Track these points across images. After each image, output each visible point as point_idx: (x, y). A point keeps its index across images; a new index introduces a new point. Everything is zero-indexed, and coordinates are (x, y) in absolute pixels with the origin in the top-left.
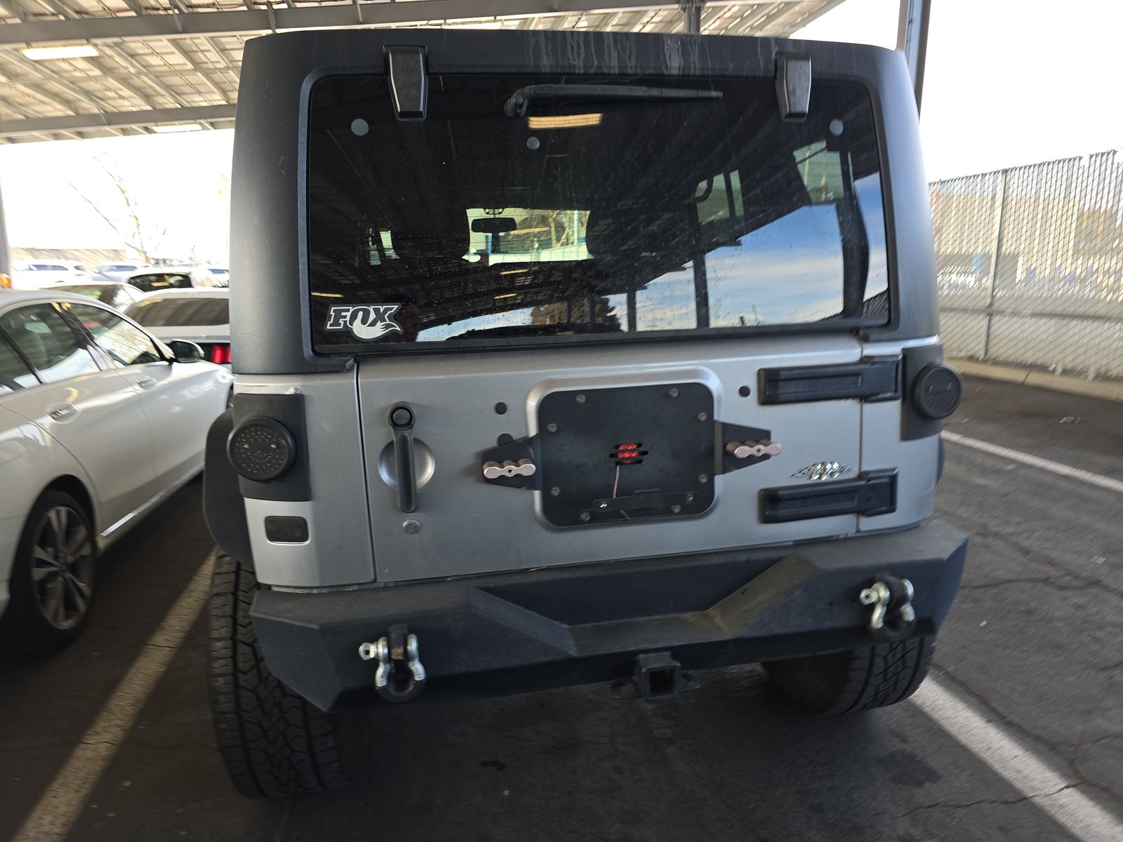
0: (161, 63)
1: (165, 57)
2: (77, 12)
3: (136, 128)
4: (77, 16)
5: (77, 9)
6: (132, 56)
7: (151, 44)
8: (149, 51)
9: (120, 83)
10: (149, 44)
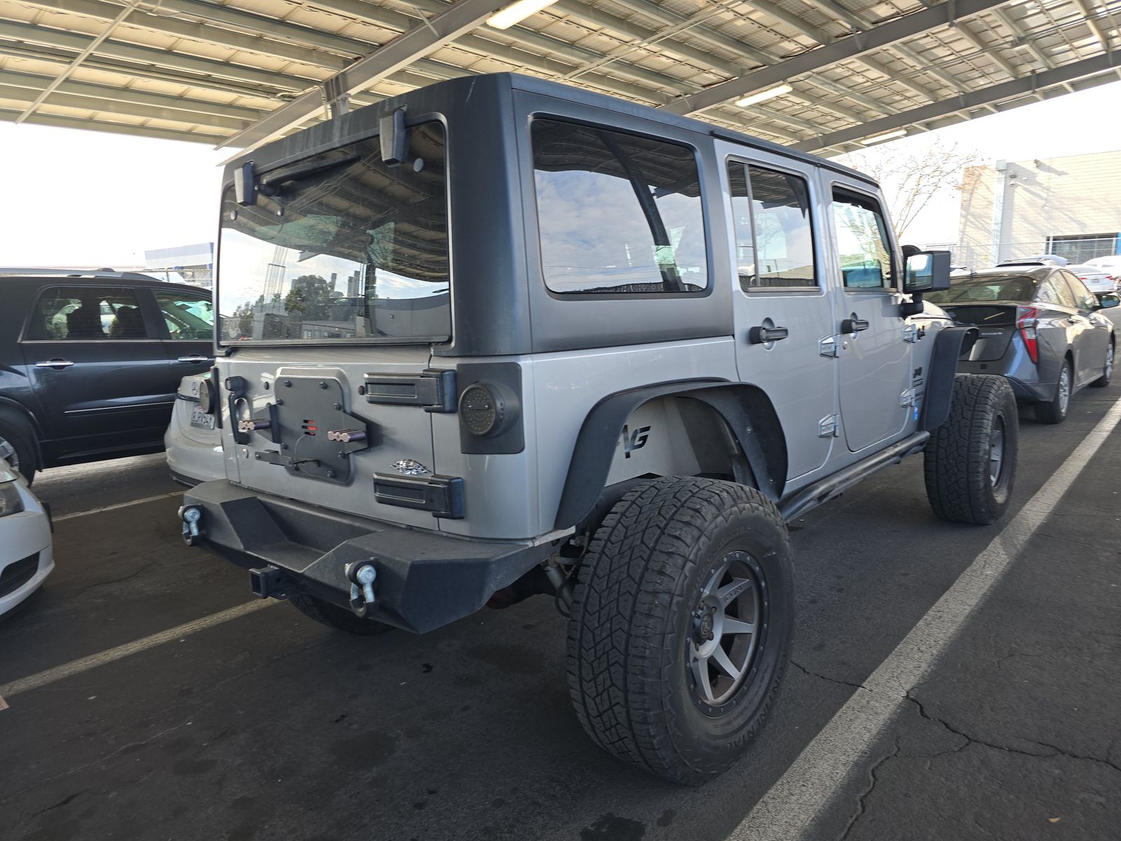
0: (864, 80)
1: (865, 74)
2: (782, 57)
3: (853, 143)
4: (782, 60)
5: (782, 54)
6: (836, 81)
7: (849, 66)
8: (850, 73)
9: (829, 108)
10: (848, 66)
